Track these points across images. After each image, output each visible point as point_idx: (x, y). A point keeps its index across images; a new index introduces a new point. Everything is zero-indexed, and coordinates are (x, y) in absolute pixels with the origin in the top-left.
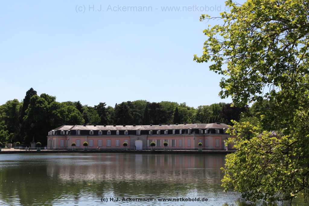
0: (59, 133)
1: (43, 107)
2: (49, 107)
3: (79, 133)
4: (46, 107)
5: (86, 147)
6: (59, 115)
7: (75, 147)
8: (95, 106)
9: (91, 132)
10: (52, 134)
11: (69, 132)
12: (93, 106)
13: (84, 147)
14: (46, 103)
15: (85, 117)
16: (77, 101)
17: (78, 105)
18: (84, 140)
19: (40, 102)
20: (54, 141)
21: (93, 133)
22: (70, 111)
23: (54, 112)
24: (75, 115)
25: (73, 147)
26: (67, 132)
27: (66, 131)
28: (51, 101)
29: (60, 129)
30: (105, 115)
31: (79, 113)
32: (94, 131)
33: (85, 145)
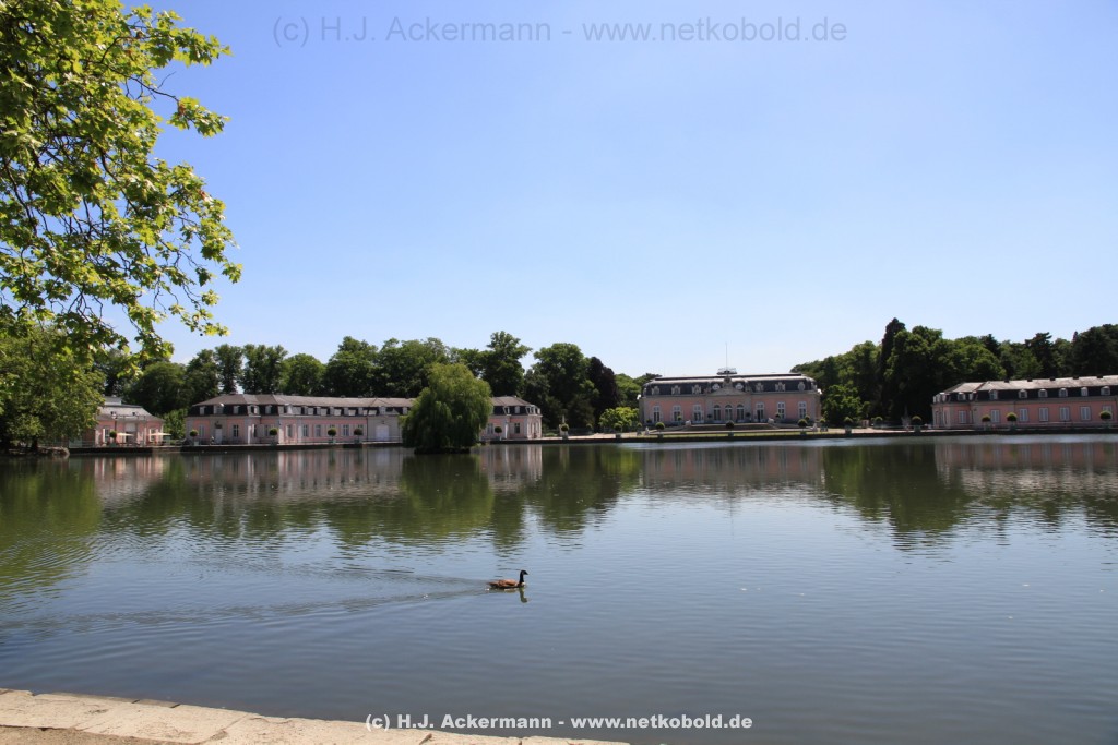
0: (954, 398)
1: (920, 352)
2: (932, 352)
3: (996, 396)
4: (924, 350)
5: (1014, 424)
6: (951, 363)
7: (989, 424)
8: (1027, 341)
9: (1022, 393)
10: (942, 401)
11: (975, 395)
12: (1023, 342)
13: (1009, 424)
14: (925, 342)
15: (1007, 365)
16: (986, 334)
17: (989, 342)
18: (1009, 409)
19: (914, 343)
20: (944, 412)
21: (1026, 396)
22: (972, 354)
23: (941, 358)
24: (984, 362)
25: (984, 424)
26: (971, 397)
27: (967, 394)
28: (934, 340)
29: (956, 391)
30: (1050, 358)
31: (991, 358)
32: (1028, 391)
33: (1011, 419)
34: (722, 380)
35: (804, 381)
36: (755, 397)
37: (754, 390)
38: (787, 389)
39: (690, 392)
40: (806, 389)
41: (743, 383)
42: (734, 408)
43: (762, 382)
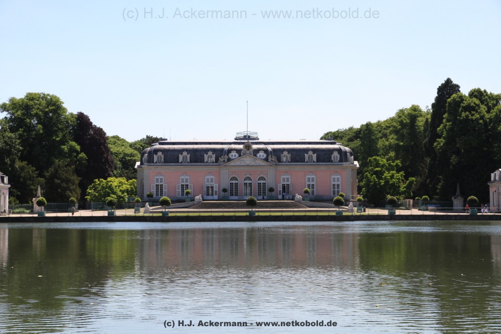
1: (477, 119)
4: (482, 118)
23: (499, 128)
28: (494, 105)
34: (241, 147)
35: (339, 150)
36: (281, 168)
37: (279, 160)
38: (318, 160)
39: (201, 160)
40: (341, 161)
41: (266, 151)
42: (255, 181)
43: (289, 150)
